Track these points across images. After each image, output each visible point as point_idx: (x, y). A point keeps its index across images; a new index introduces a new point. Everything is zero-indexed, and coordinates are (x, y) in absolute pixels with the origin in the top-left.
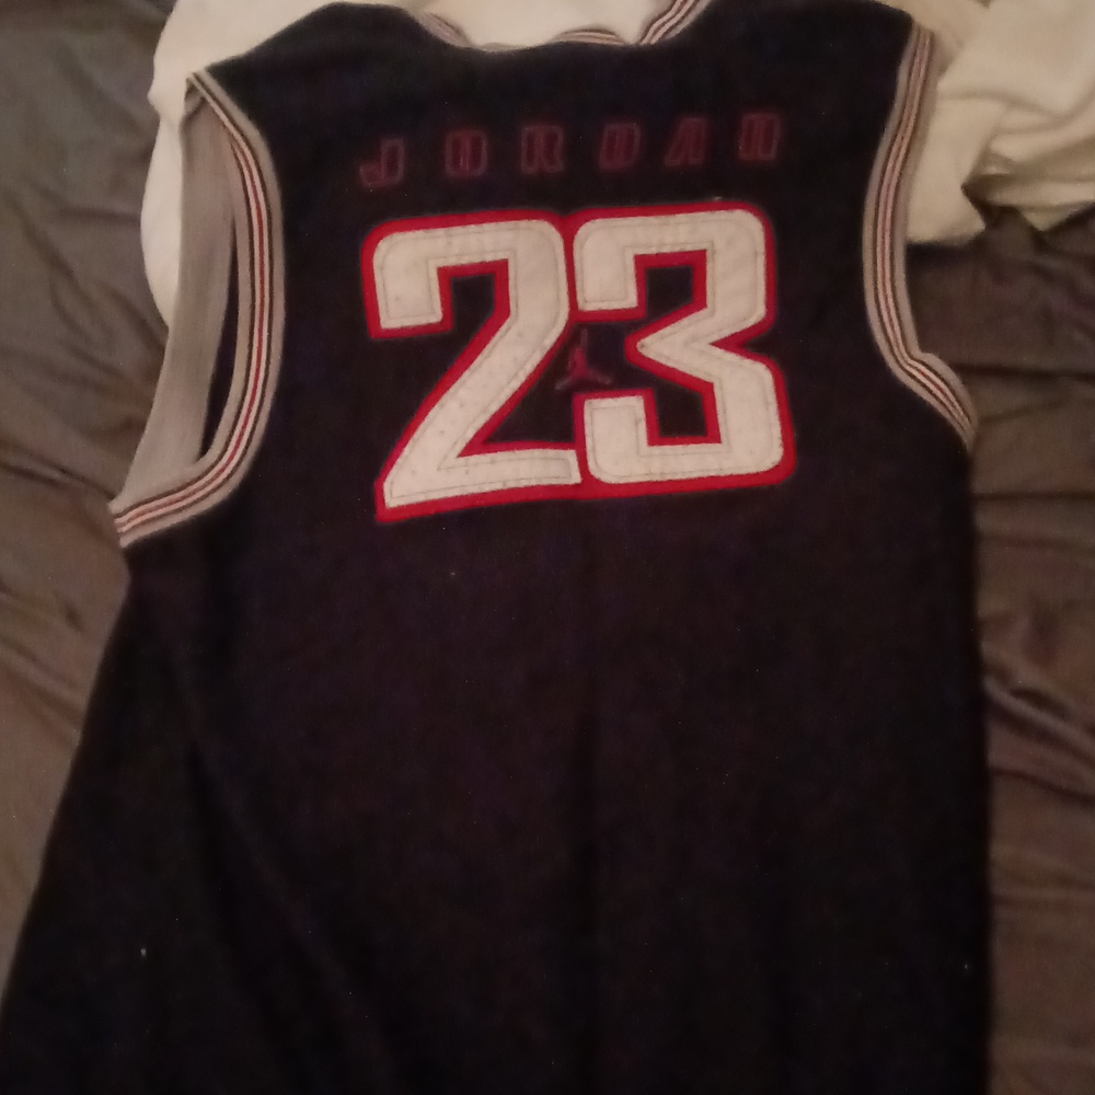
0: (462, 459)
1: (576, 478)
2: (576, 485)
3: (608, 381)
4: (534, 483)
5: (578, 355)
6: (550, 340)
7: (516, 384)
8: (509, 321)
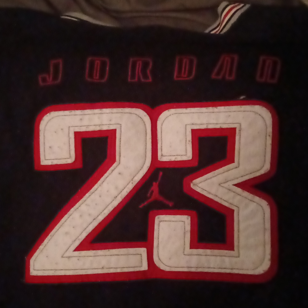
0: (77, 253)
1: (145, 267)
2: (144, 271)
3: (171, 204)
4: (119, 271)
5: (155, 187)
6: (138, 178)
7: (116, 203)
8: (115, 165)
